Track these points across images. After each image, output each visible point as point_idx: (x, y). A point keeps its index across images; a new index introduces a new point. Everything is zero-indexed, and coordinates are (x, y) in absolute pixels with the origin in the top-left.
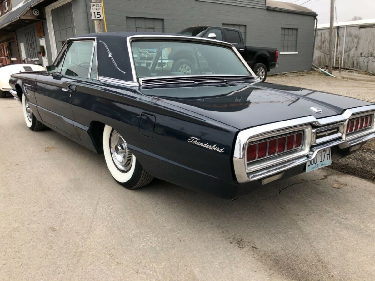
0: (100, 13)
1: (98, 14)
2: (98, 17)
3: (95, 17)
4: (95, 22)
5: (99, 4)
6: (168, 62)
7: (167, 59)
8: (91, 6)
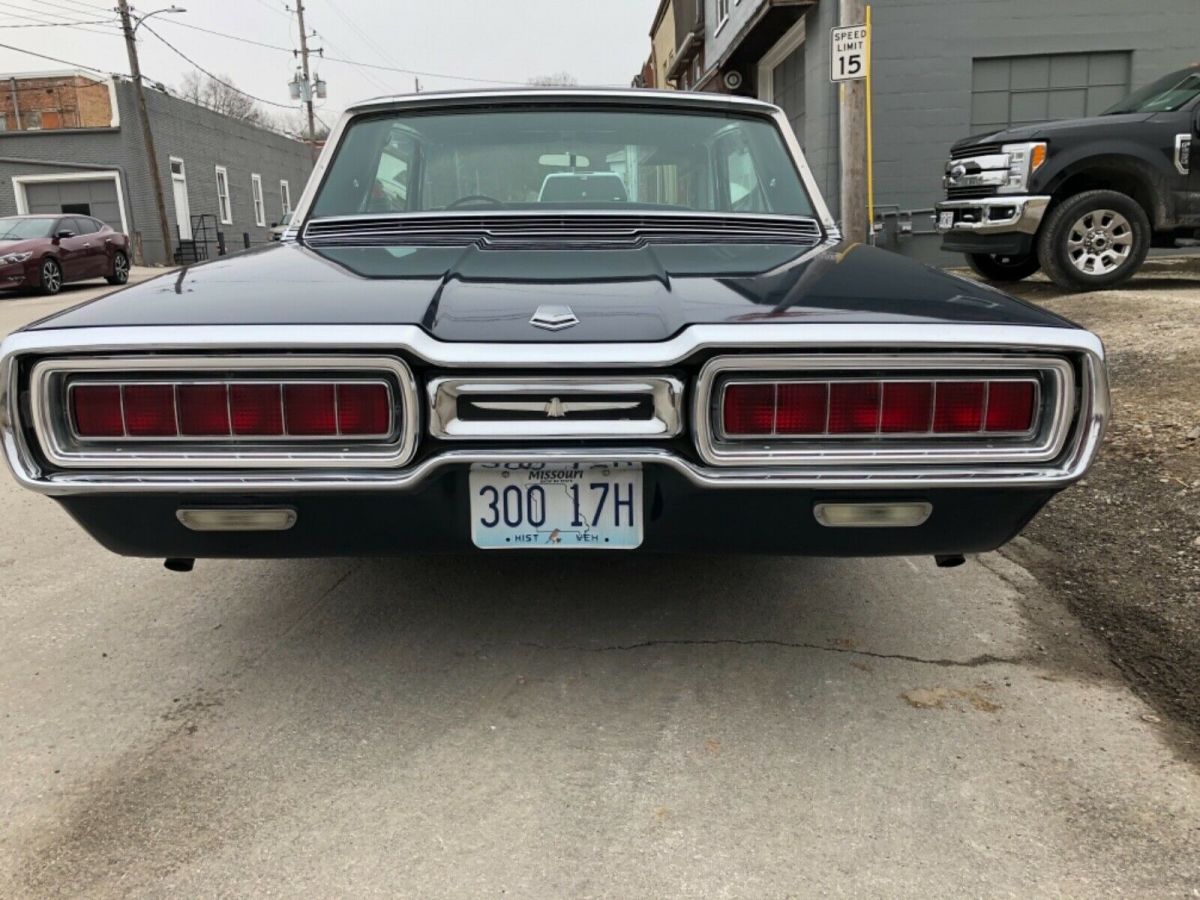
0: (858, 56)
1: (851, 63)
2: (850, 72)
3: (842, 72)
4: (842, 87)
5: (859, 29)
6: (1027, 203)
7: (1026, 191)
8: (834, 38)
